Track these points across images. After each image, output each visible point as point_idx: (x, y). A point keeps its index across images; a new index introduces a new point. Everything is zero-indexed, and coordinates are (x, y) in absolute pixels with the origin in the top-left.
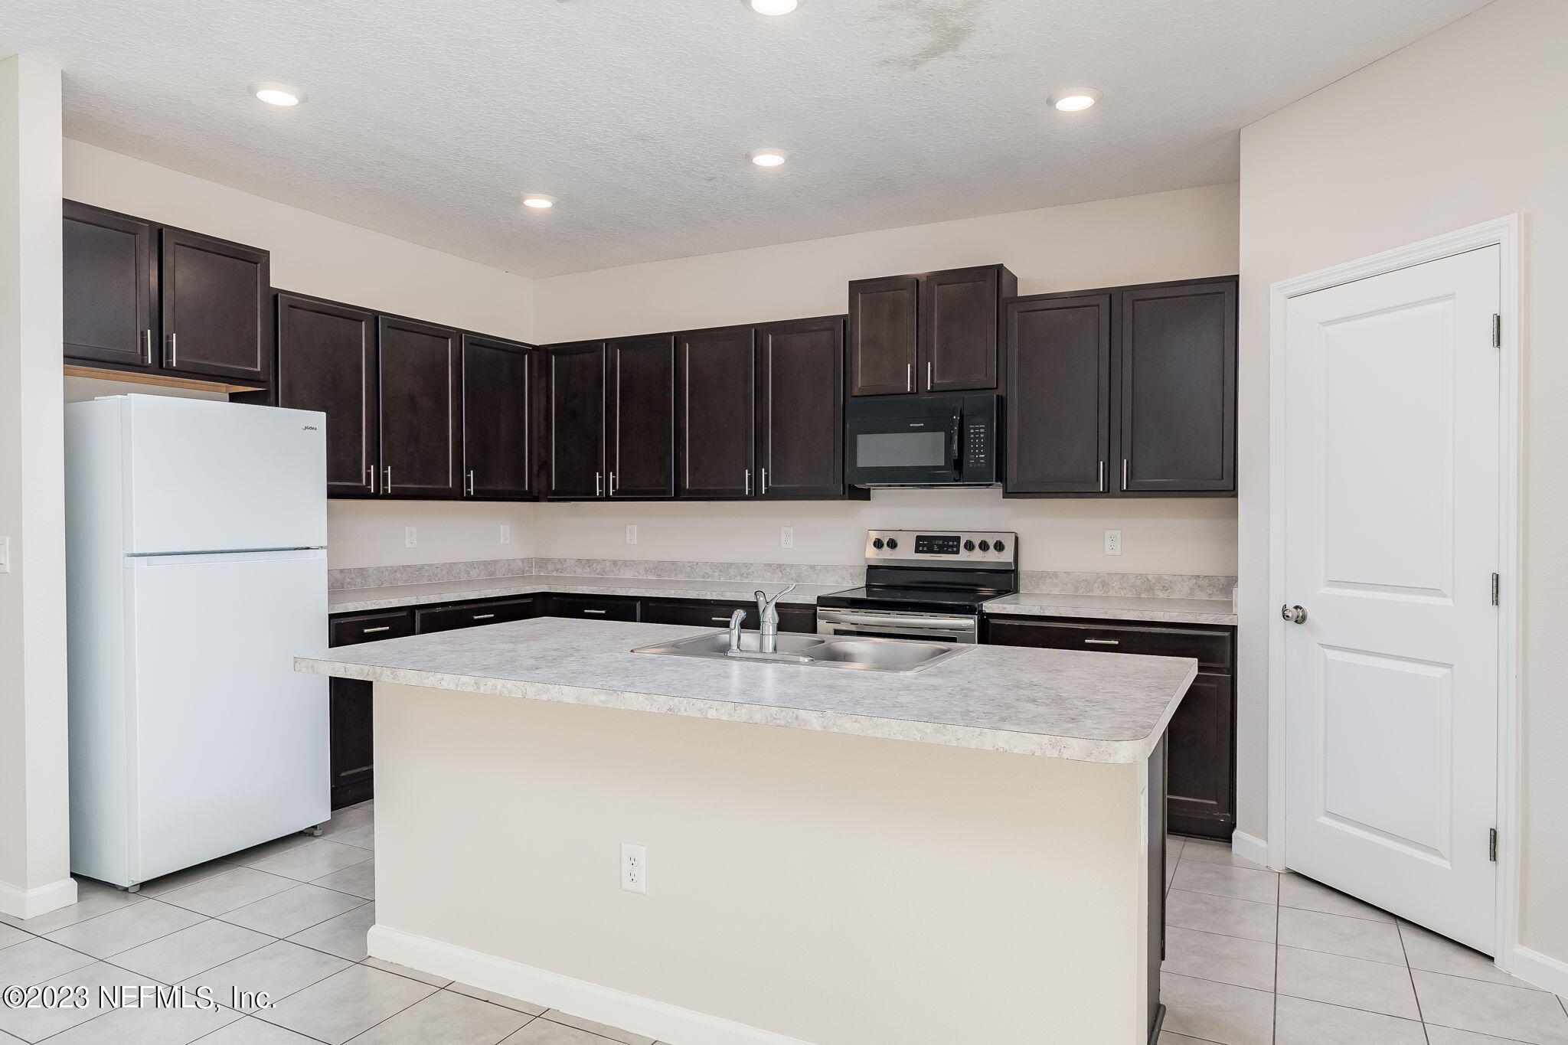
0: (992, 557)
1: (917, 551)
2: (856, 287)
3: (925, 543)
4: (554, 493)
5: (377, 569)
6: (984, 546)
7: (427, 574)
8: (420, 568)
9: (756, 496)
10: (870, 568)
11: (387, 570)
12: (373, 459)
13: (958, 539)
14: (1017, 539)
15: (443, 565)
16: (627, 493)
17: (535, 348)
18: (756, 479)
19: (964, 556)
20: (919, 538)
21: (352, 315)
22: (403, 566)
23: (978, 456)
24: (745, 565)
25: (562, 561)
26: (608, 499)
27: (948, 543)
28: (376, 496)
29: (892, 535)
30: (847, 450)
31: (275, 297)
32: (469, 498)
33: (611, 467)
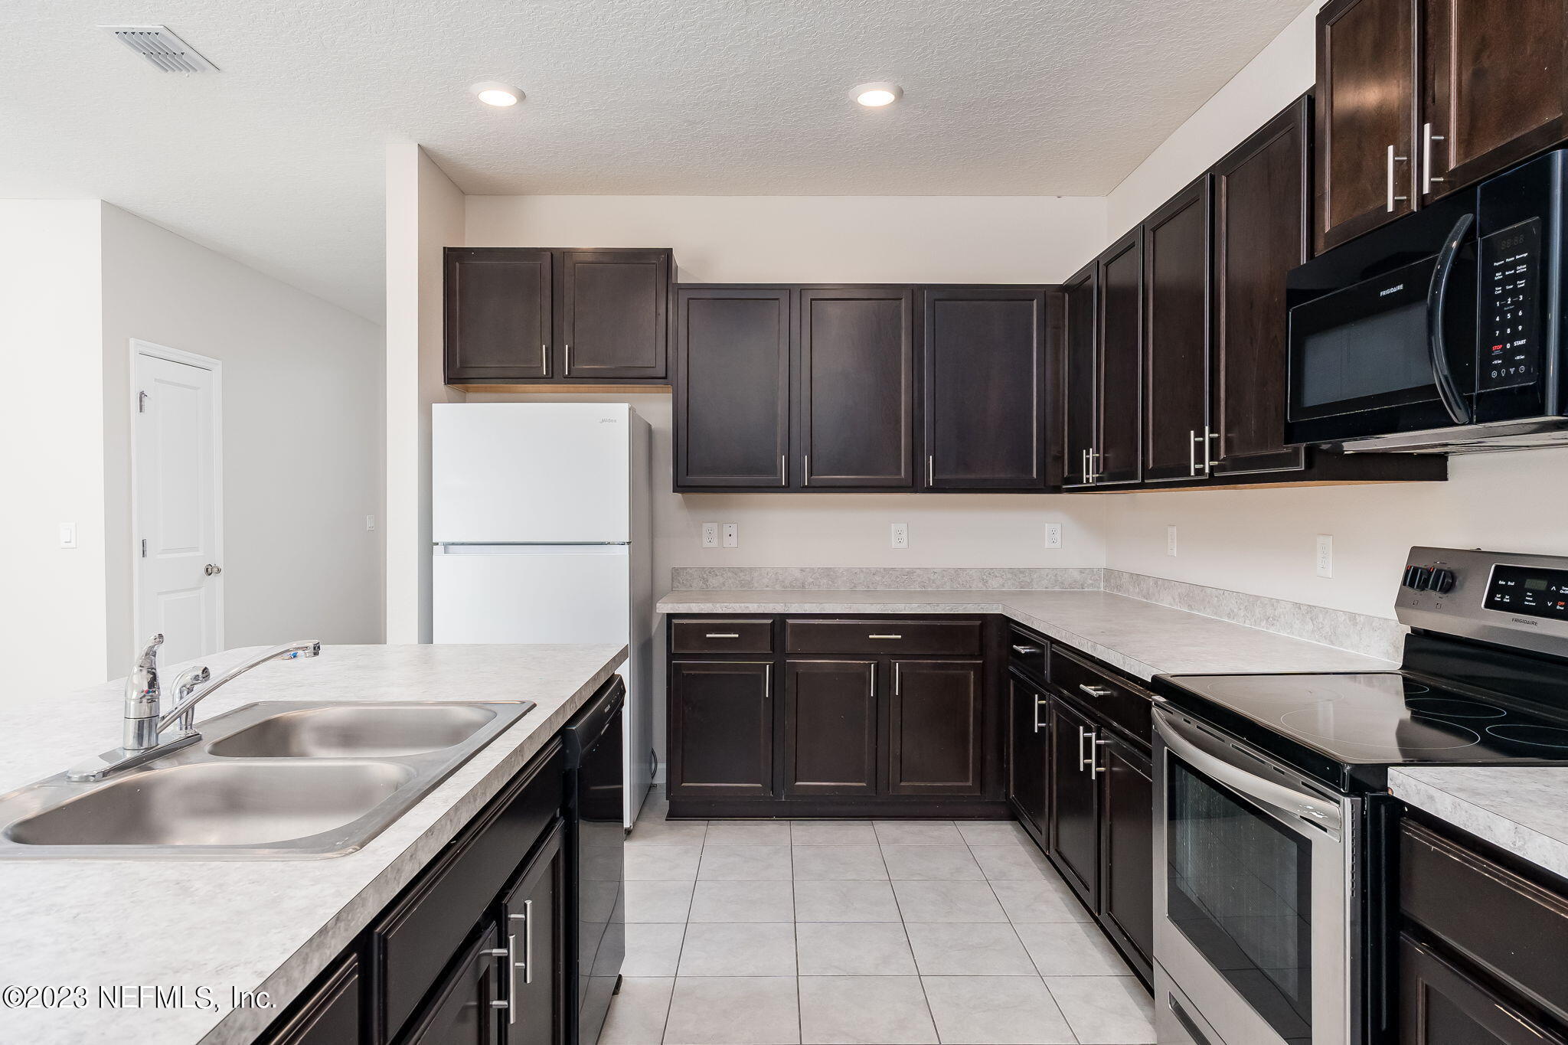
5: (848, 570)
7: (919, 580)
8: (910, 573)
11: (862, 571)
15: (944, 570)
22: (884, 569)
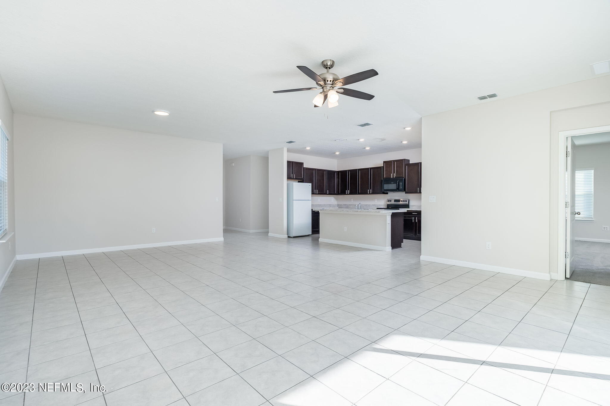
0: (405, 203)
1: (394, 202)
2: (384, 162)
3: (396, 201)
4: (340, 194)
6: (404, 201)
7: (321, 206)
9: (370, 194)
10: (388, 205)
12: (315, 189)
13: (400, 200)
14: (409, 200)
16: (351, 193)
17: (337, 171)
18: (370, 191)
19: (401, 203)
20: (395, 200)
21: (313, 169)
23: (401, 187)
24: (369, 205)
25: (341, 205)
26: (348, 194)
27: (399, 201)
28: (316, 194)
29: (391, 200)
30: (382, 187)
31: (304, 168)
32: (328, 194)
33: (348, 190)
